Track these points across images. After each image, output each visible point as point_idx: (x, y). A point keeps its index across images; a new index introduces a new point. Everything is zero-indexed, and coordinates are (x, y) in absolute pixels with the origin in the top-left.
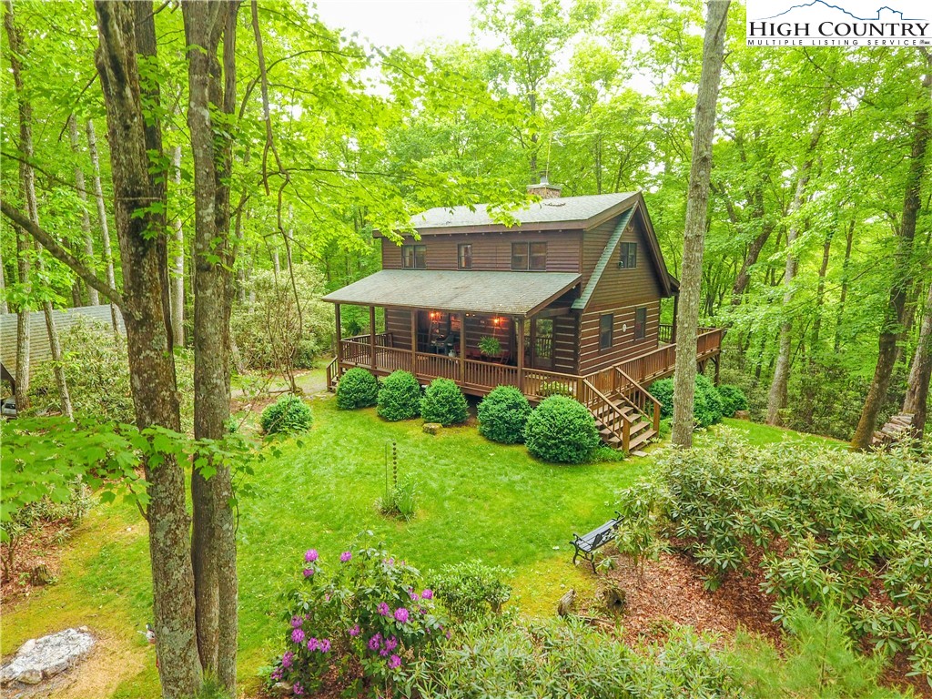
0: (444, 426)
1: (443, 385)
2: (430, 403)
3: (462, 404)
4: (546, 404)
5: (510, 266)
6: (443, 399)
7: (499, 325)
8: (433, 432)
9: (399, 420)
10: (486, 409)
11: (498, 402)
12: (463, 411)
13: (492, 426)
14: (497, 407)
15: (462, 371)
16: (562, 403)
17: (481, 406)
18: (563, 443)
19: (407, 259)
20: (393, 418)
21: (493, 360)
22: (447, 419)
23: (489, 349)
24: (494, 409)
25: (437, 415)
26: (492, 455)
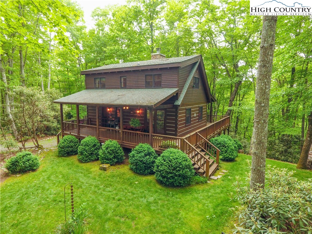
0: (111, 165)
1: (111, 143)
2: (104, 153)
3: (121, 153)
4: (166, 153)
5: (144, 86)
6: (111, 150)
7: (139, 114)
8: (104, 169)
9: (89, 162)
10: (133, 156)
11: (140, 152)
12: (122, 156)
13: (137, 165)
14: (139, 155)
15: (121, 136)
16: (174, 153)
17: (131, 154)
18: (176, 175)
19: (97, 84)
20: (85, 161)
21: (136, 130)
22: (113, 161)
23: (135, 124)
24: (138, 156)
25: (107, 159)
26: (136, 183)
